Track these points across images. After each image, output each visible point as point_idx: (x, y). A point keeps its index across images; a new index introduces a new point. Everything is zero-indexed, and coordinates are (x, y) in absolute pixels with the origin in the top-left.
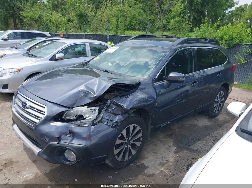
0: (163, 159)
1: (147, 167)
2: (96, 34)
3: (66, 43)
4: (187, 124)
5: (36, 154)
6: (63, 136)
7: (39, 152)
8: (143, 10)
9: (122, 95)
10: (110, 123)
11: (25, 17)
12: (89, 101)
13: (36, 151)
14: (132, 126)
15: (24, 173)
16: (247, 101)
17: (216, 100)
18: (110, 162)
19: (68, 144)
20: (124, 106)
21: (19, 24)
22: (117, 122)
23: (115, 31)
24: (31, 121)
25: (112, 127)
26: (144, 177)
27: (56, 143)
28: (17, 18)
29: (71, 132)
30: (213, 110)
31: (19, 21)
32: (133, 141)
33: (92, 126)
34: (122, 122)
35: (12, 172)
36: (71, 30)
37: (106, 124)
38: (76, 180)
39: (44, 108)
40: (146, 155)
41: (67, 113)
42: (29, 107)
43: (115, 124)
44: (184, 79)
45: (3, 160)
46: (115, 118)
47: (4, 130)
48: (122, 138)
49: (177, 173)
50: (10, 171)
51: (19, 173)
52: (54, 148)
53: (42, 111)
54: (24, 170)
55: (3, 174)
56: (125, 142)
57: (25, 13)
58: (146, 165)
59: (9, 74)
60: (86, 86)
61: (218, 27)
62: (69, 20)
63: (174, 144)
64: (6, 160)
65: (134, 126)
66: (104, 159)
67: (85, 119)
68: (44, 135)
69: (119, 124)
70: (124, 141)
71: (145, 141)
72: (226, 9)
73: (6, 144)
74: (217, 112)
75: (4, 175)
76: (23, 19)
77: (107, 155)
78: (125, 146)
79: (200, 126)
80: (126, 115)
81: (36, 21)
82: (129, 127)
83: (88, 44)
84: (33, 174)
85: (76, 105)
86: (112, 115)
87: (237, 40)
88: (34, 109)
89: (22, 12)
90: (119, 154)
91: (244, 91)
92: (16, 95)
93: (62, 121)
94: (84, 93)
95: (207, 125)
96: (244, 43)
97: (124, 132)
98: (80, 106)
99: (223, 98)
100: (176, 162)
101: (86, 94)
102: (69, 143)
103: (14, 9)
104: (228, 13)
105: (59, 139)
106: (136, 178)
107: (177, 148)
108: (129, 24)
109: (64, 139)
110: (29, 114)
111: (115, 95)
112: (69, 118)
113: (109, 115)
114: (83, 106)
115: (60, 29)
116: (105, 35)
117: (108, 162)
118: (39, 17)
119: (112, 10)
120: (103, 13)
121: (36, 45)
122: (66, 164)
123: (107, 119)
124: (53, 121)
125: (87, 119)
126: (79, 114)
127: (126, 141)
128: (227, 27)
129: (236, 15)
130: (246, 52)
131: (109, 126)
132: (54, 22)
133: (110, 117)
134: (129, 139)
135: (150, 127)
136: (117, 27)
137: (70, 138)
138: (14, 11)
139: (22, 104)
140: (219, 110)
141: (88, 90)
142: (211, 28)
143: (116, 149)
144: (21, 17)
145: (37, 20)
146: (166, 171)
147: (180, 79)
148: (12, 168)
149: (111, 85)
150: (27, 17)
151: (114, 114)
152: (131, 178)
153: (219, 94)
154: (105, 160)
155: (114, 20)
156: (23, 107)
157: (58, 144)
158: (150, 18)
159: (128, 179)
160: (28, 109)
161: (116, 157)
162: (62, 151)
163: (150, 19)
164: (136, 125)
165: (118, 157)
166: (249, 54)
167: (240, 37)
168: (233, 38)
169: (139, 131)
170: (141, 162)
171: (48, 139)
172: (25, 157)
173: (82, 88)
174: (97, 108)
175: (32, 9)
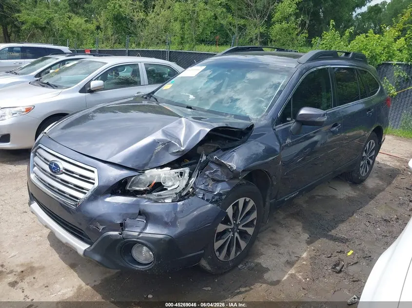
0: (290, 255)
1: (267, 270)
2: (147, 49)
3: (105, 63)
4: (319, 196)
5: (81, 253)
6: (128, 221)
7: (85, 250)
8: (227, 9)
9: (226, 147)
10: (209, 196)
11: (23, 23)
12: (173, 158)
13: (80, 249)
14: (241, 201)
15: (57, 286)
16: (406, 156)
17: (364, 154)
18: (209, 263)
19: (139, 235)
20: (233, 166)
21: (13, 34)
22: (219, 194)
23: (178, 45)
24: (68, 196)
25: (211, 203)
26: (264, 285)
27: (117, 233)
28: (8, 24)
29: (142, 213)
30: (359, 171)
31: (13, 29)
32: (243, 226)
33: (178, 202)
34: (228, 193)
35: (36, 287)
36: (103, 43)
37: (202, 198)
38: (150, 296)
39: (93, 172)
40: (261, 249)
41: (133, 181)
42: (64, 171)
43: (217, 197)
44: (325, 119)
45: (17, 266)
46: (216, 187)
47: (11, 213)
48: (227, 221)
49: (318, 278)
50: (31, 284)
51: (48, 288)
52: (114, 241)
53: (89, 178)
54: (57, 282)
55: (21, 291)
56: (231, 229)
57: (23, 16)
58: (264, 266)
59: (10, 116)
60: (165, 133)
61: (352, 37)
62: (98, 28)
63: (305, 229)
64: (22, 265)
65: (245, 199)
66: (198, 258)
67: (166, 189)
68: (95, 219)
69: (224, 197)
70: (230, 227)
71: (260, 226)
72: (354, 10)
73: (18, 237)
74: (364, 175)
75: (23, 292)
76: (18, 25)
77: (203, 251)
78: (231, 234)
79: (341, 199)
80: (236, 182)
81: (43, 29)
82: (238, 202)
83: (143, 64)
84: (73, 287)
85: (149, 165)
86: (211, 182)
87: (384, 58)
88: (74, 175)
89: (19, 14)
90: (220, 249)
91: (397, 139)
92: (36, 151)
93: (126, 193)
94: (162, 144)
95: (350, 195)
96: (395, 62)
97: (230, 211)
98: (157, 168)
99: (374, 152)
100: (313, 259)
101: (167, 145)
102: (141, 233)
103: (3, 8)
104: (356, 16)
105: (122, 226)
106: (252, 289)
107: (310, 236)
108: (202, 33)
109: (132, 226)
110: (65, 183)
111: (215, 146)
112: (137, 189)
113: (206, 182)
114: (162, 167)
115: (85, 42)
116: (163, 51)
117: (204, 263)
118: (48, 23)
119: (173, 10)
120: (158, 15)
121: (50, 67)
122: (134, 270)
123: (203, 188)
124: (110, 195)
125: (169, 189)
126: (155, 182)
127: (232, 227)
128: (367, 36)
129: (369, 18)
130: (399, 76)
131: (207, 200)
132: (74, 29)
133: (208, 185)
134: (237, 223)
135: (269, 201)
136: (182, 38)
137: (140, 223)
138: (3, 12)
139: (50, 167)
140: (368, 170)
141: (169, 140)
142: (339, 38)
143: (216, 241)
144: (16, 23)
145: (45, 27)
146: (300, 275)
147: (318, 119)
148: (35, 280)
149: (208, 130)
150: (27, 22)
151: (213, 180)
152: (243, 289)
153: (368, 145)
154: (200, 260)
155: (177, 26)
156: (52, 171)
157: (120, 234)
158: (238, 23)
159: (239, 291)
160: (61, 174)
161: (217, 254)
162: (127, 246)
163: (238, 25)
164: (248, 199)
165: (220, 253)
166: (403, 79)
167: (389, 52)
168: (377, 54)
169: (253, 209)
170: (256, 261)
171: (103, 227)
172: (54, 259)
173: (158, 135)
174: (187, 170)
175: (35, 10)
